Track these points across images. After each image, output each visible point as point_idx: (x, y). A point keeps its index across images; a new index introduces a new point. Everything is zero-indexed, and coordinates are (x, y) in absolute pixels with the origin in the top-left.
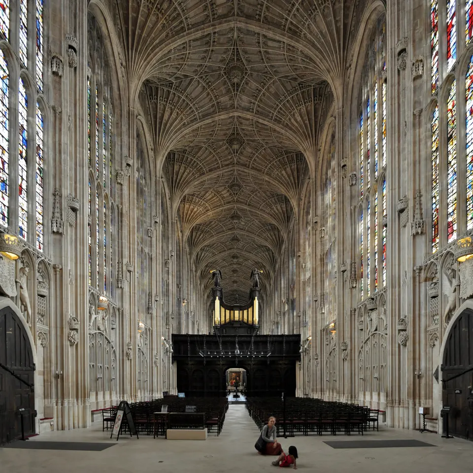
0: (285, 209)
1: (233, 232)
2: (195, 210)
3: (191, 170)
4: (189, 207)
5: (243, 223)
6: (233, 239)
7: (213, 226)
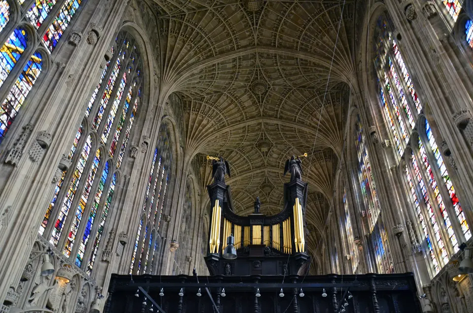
0: (333, 114)
1: (263, 170)
2: (205, 122)
3: (193, 45)
4: (196, 118)
5: (275, 156)
6: (263, 186)
7: (234, 159)
